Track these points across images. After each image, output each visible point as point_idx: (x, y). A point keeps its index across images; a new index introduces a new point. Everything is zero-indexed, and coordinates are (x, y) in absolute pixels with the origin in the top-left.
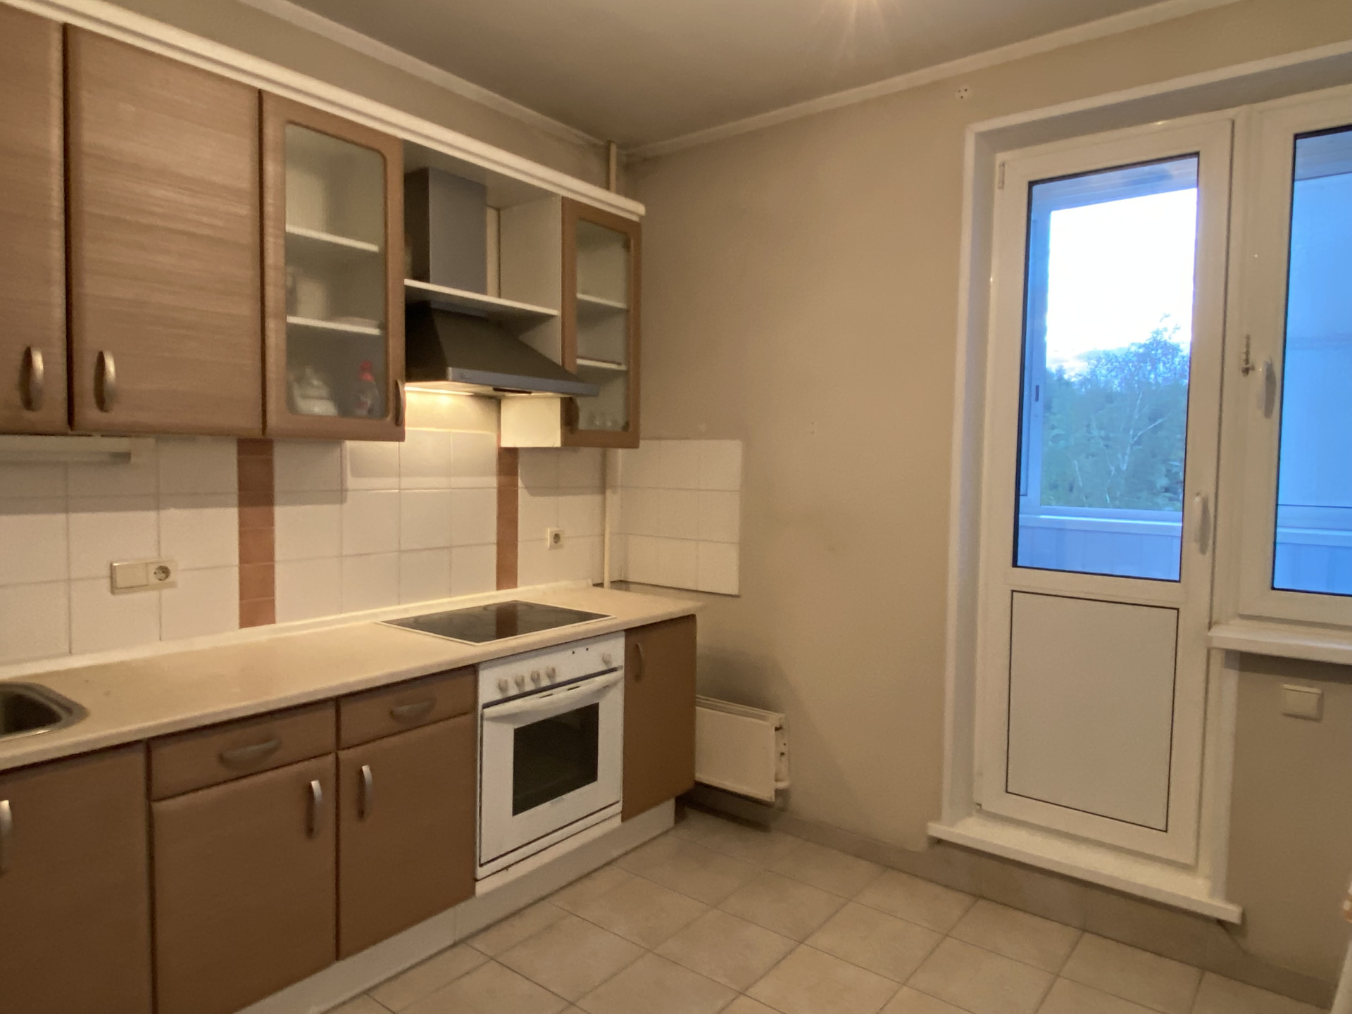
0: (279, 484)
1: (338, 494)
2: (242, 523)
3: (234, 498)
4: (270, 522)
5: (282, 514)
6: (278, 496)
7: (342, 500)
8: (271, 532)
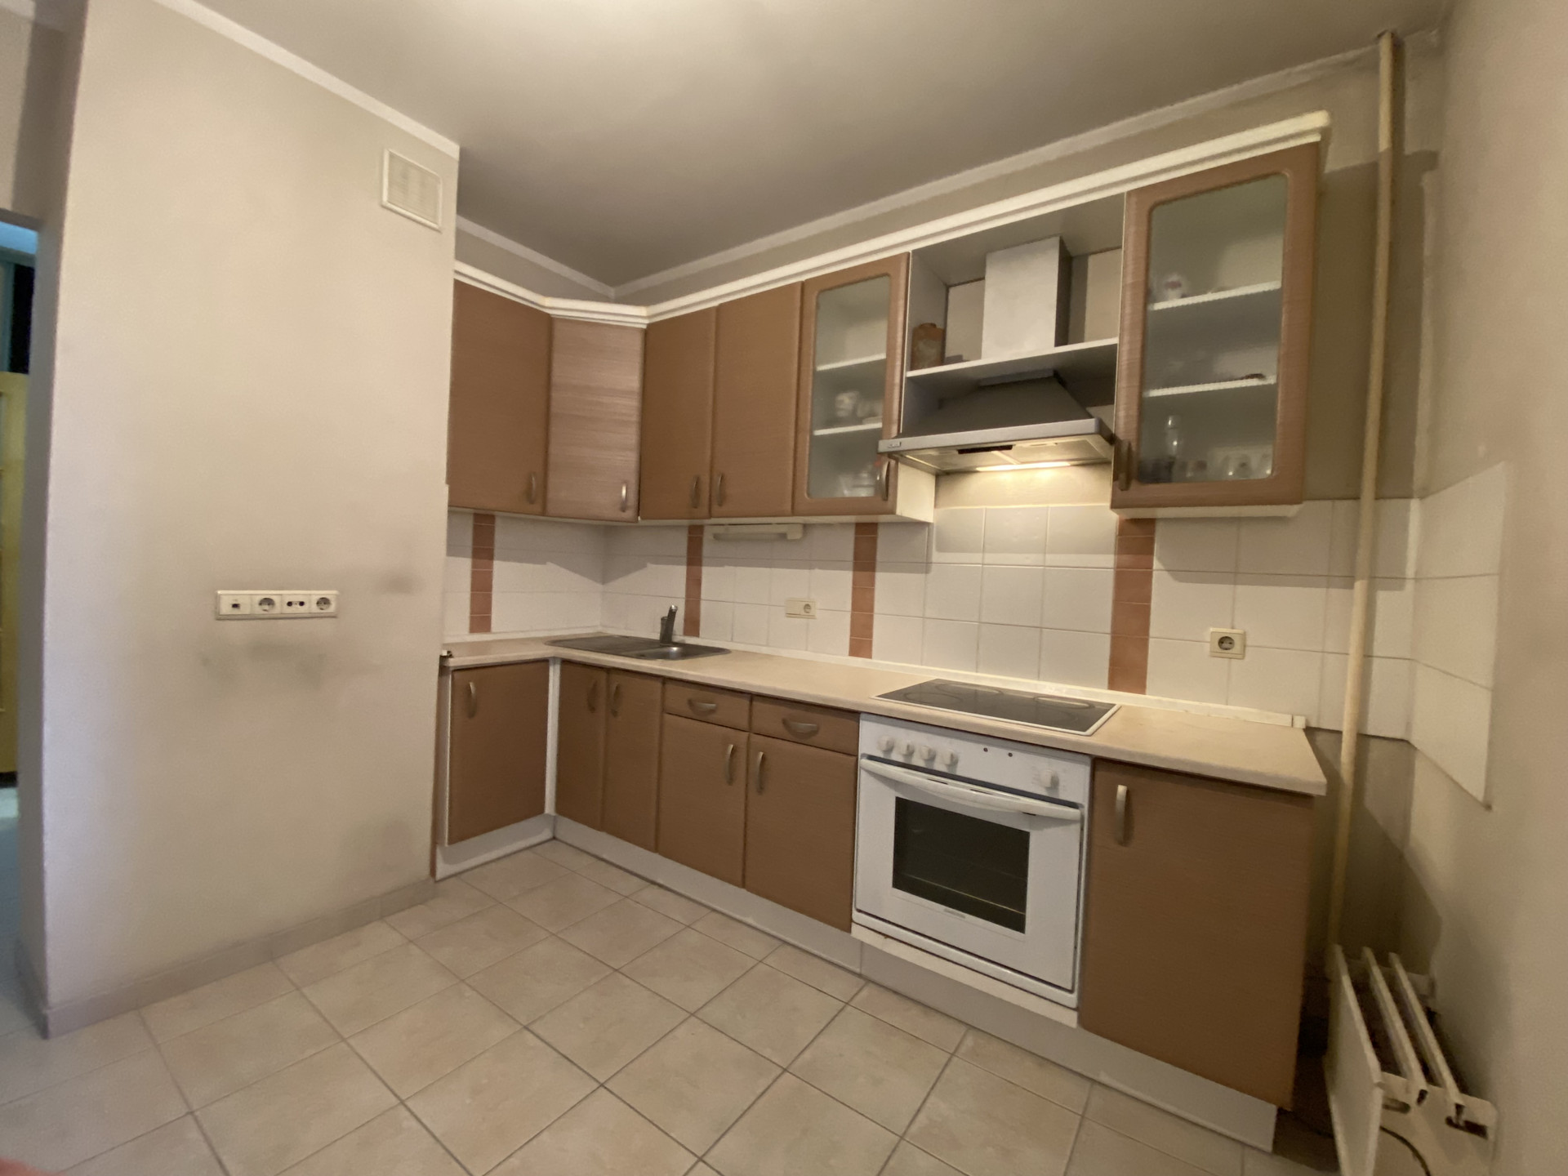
0: (879, 558)
1: (925, 566)
2: (855, 583)
3: (851, 564)
4: (872, 583)
5: (881, 577)
6: (878, 566)
7: (927, 571)
8: (872, 591)
